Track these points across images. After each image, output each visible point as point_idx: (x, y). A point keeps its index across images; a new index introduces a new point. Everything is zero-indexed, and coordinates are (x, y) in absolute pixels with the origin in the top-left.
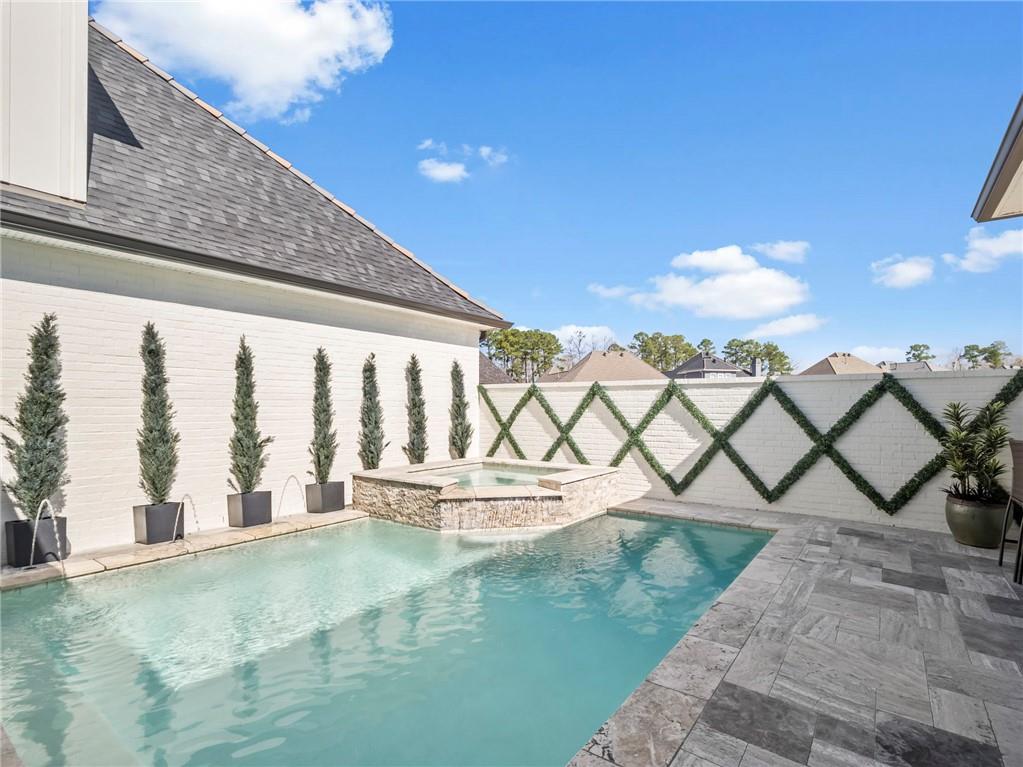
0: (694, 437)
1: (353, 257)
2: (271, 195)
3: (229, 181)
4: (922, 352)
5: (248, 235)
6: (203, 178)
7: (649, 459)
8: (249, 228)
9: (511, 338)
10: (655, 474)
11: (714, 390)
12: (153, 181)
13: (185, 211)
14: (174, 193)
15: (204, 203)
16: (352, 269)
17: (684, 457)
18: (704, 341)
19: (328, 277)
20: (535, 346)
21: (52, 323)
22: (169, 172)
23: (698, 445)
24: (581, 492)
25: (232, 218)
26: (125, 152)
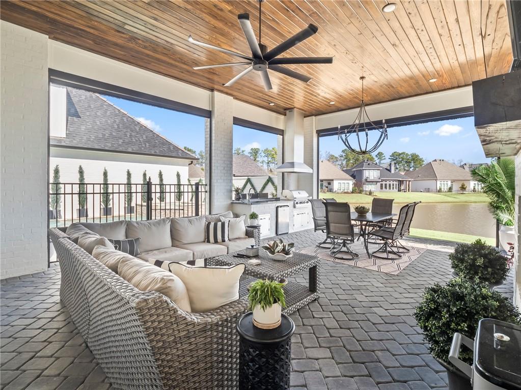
1: (142, 142)
3: (105, 123)
5: (108, 140)
8: (108, 137)
14: (88, 131)
15: (97, 132)
16: (140, 146)
21: (58, 167)
22: (88, 124)
25: (104, 135)
26: (77, 120)
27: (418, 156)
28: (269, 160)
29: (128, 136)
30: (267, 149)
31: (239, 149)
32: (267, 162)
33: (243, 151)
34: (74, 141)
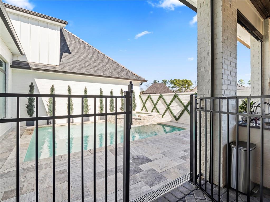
0: (180, 107)
1: (110, 69)
2: (95, 59)
3: (87, 57)
5: (87, 67)
6: (81, 57)
7: (171, 112)
8: (88, 66)
9: (178, 82)
10: (172, 116)
11: (184, 96)
12: (72, 60)
13: (76, 64)
14: (75, 61)
15: (81, 62)
16: (109, 72)
17: (178, 112)
19: (102, 74)
20: (185, 84)
21: (53, 86)
22: (75, 57)
23: (181, 109)
24: (148, 119)
25: (85, 65)
26: (68, 55)
28: (173, 86)
29: (101, 65)
30: (171, 80)
31: (156, 81)
32: (171, 87)
33: (158, 82)
34: (65, 68)
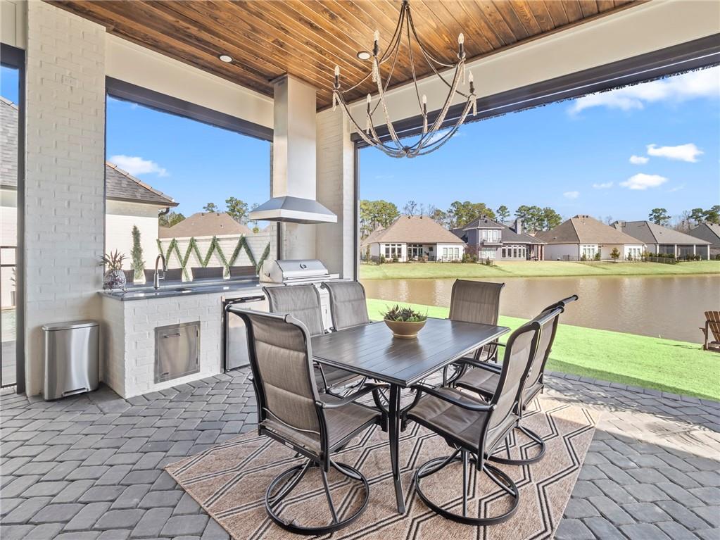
4: (661, 214)
18: (502, 207)
27: (553, 211)
